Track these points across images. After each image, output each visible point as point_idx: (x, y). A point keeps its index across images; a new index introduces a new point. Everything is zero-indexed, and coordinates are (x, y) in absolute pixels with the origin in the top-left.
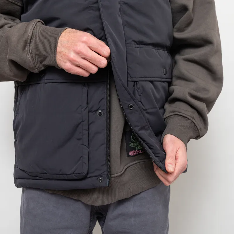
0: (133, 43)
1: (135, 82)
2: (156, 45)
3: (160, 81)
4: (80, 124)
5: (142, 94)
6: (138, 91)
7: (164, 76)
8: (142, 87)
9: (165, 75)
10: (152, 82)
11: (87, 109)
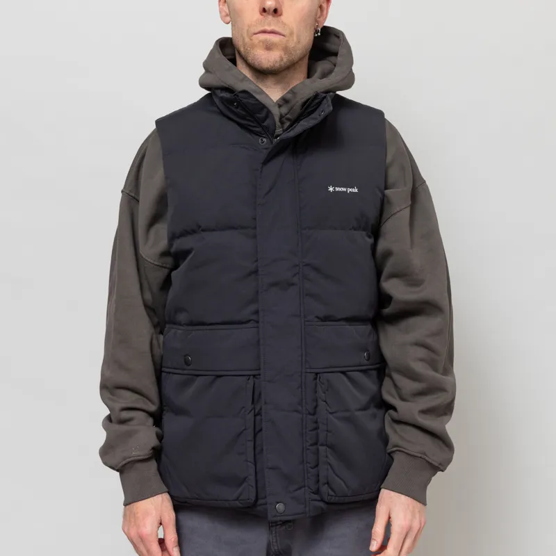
0: (316, 319)
1: (317, 374)
2: (351, 320)
3: (358, 371)
4: (242, 432)
5: (327, 390)
6: (321, 387)
7: (366, 362)
8: (328, 381)
9: (368, 360)
10: (344, 373)
11: (253, 411)
